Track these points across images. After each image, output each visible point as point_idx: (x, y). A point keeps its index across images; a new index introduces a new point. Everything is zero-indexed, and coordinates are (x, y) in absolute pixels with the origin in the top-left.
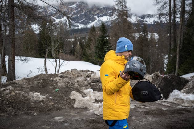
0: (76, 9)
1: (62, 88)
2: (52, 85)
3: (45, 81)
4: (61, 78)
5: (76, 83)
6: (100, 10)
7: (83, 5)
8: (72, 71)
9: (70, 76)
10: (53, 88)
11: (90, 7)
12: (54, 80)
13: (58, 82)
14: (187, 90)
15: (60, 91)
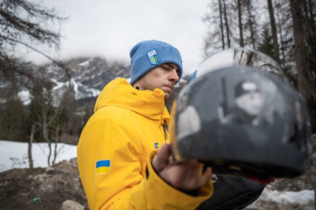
0: (89, 67)
1: (47, 194)
2: (29, 190)
3: (15, 182)
4: (48, 175)
5: (77, 182)
6: (125, 69)
7: (99, 63)
8: (71, 161)
9: (67, 171)
10: (29, 196)
11: (110, 66)
12: (33, 180)
13: (41, 183)
14: (277, 184)
15: (42, 201)
